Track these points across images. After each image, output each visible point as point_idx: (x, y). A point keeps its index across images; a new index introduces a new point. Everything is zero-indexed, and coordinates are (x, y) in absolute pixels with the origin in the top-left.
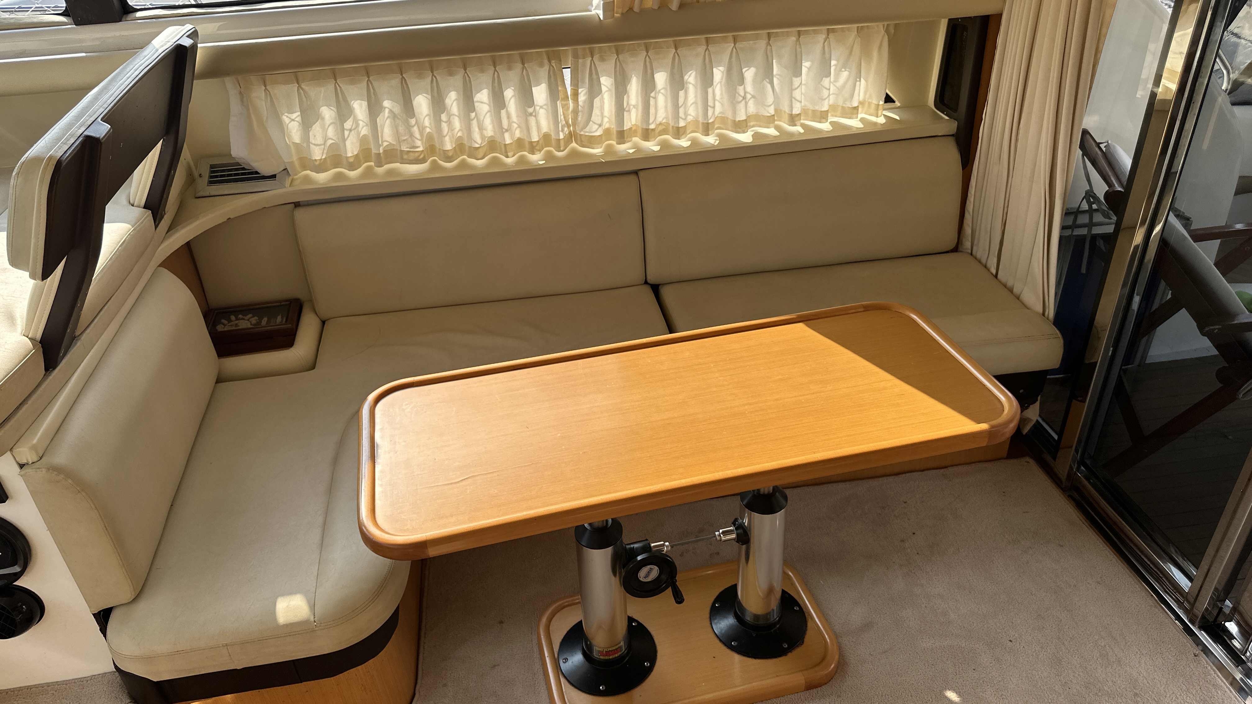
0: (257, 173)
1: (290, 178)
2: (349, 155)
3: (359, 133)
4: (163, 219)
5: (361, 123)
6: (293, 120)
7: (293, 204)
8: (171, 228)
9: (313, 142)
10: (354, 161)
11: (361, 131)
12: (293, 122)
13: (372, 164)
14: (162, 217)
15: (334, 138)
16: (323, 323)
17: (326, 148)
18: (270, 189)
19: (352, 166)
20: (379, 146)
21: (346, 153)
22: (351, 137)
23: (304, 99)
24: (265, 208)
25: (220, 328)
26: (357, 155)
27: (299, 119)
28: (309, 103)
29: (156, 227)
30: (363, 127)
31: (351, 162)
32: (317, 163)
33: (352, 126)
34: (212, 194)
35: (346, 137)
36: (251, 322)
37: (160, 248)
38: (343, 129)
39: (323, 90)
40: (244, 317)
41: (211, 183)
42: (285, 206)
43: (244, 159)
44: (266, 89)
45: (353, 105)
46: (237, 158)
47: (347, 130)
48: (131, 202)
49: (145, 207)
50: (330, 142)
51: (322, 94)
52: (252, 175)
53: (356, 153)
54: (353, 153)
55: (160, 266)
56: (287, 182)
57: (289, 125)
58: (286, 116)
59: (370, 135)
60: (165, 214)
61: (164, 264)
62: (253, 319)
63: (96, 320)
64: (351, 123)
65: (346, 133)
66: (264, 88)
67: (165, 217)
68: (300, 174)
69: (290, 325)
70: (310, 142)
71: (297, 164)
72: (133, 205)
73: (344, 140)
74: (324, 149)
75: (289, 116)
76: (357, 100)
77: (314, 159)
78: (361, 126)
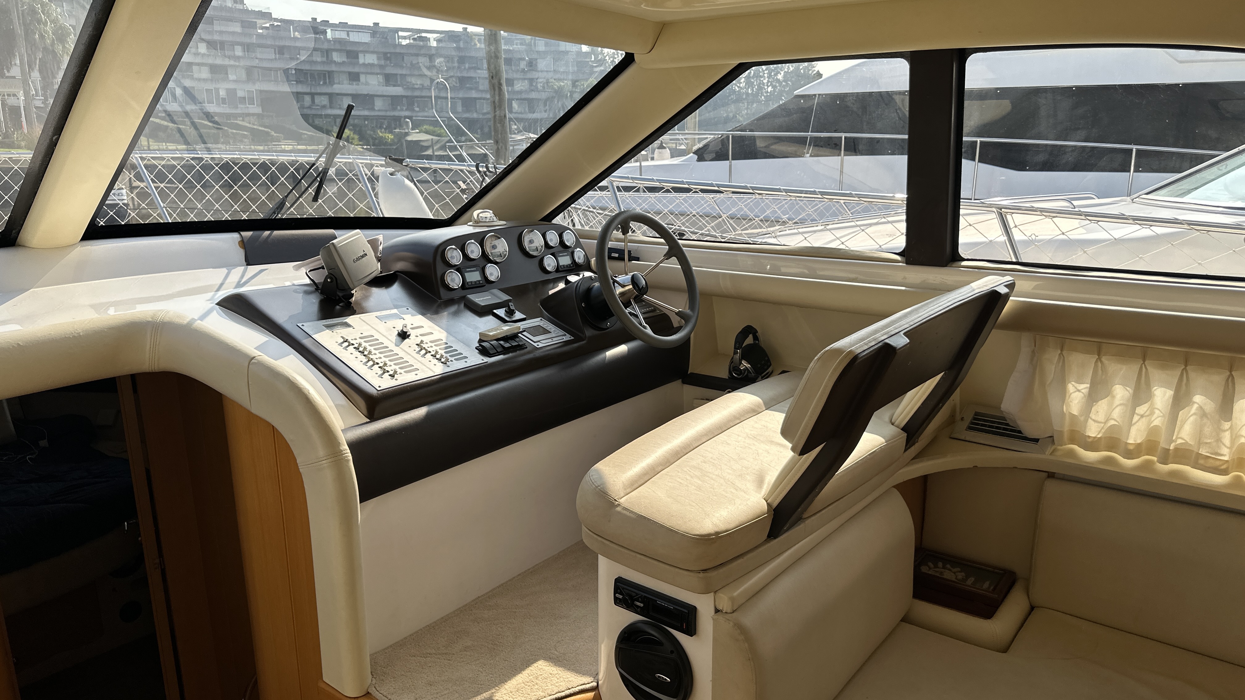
0: (1020, 432)
1: (1053, 447)
2: (1131, 441)
3: (1150, 422)
4: (913, 446)
5: (1157, 412)
6: (1079, 391)
7: (1047, 474)
8: (918, 456)
9: (1093, 417)
10: (1133, 449)
11: (1154, 420)
12: (1077, 392)
13: (1155, 459)
14: (914, 444)
15: (1118, 420)
16: (1032, 608)
17: (1106, 428)
18: (1028, 451)
19: (1129, 454)
20: (1172, 441)
21: (1127, 439)
22: (1140, 423)
23: (1100, 372)
24: (1016, 468)
25: (924, 569)
26: (1139, 444)
27: (1086, 391)
28: (1104, 377)
29: (906, 450)
30: (1158, 417)
31: (1130, 450)
32: (1090, 440)
33: (1145, 413)
34: (967, 439)
35: (1133, 422)
36: (956, 576)
37: (900, 471)
38: (1133, 413)
39: (1124, 367)
40: (952, 569)
41: (970, 428)
42: (1036, 472)
43: (1012, 415)
44: (1061, 353)
45: (1155, 392)
46: (1005, 412)
47: (1138, 415)
48: (892, 421)
49: (903, 429)
50: (1112, 422)
51: (1122, 372)
52: (1015, 434)
53: (1139, 441)
54: (1135, 441)
55: (894, 487)
56: (1049, 448)
57: (1073, 394)
58: (1072, 384)
59: (1164, 428)
60: (917, 442)
61: (898, 487)
62: (959, 573)
63: (823, 512)
64: (1146, 409)
65: (1136, 418)
66: (1059, 352)
67: (917, 445)
68: (1067, 446)
69: (997, 596)
70: (1089, 417)
71: (1066, 436)
72: (893, 424)
73: (1131, 424)
74: (1103, 428)
75: (1075, 386)
76: (1162, 387)
77: (1087, 435)
78: (1155, 416)
